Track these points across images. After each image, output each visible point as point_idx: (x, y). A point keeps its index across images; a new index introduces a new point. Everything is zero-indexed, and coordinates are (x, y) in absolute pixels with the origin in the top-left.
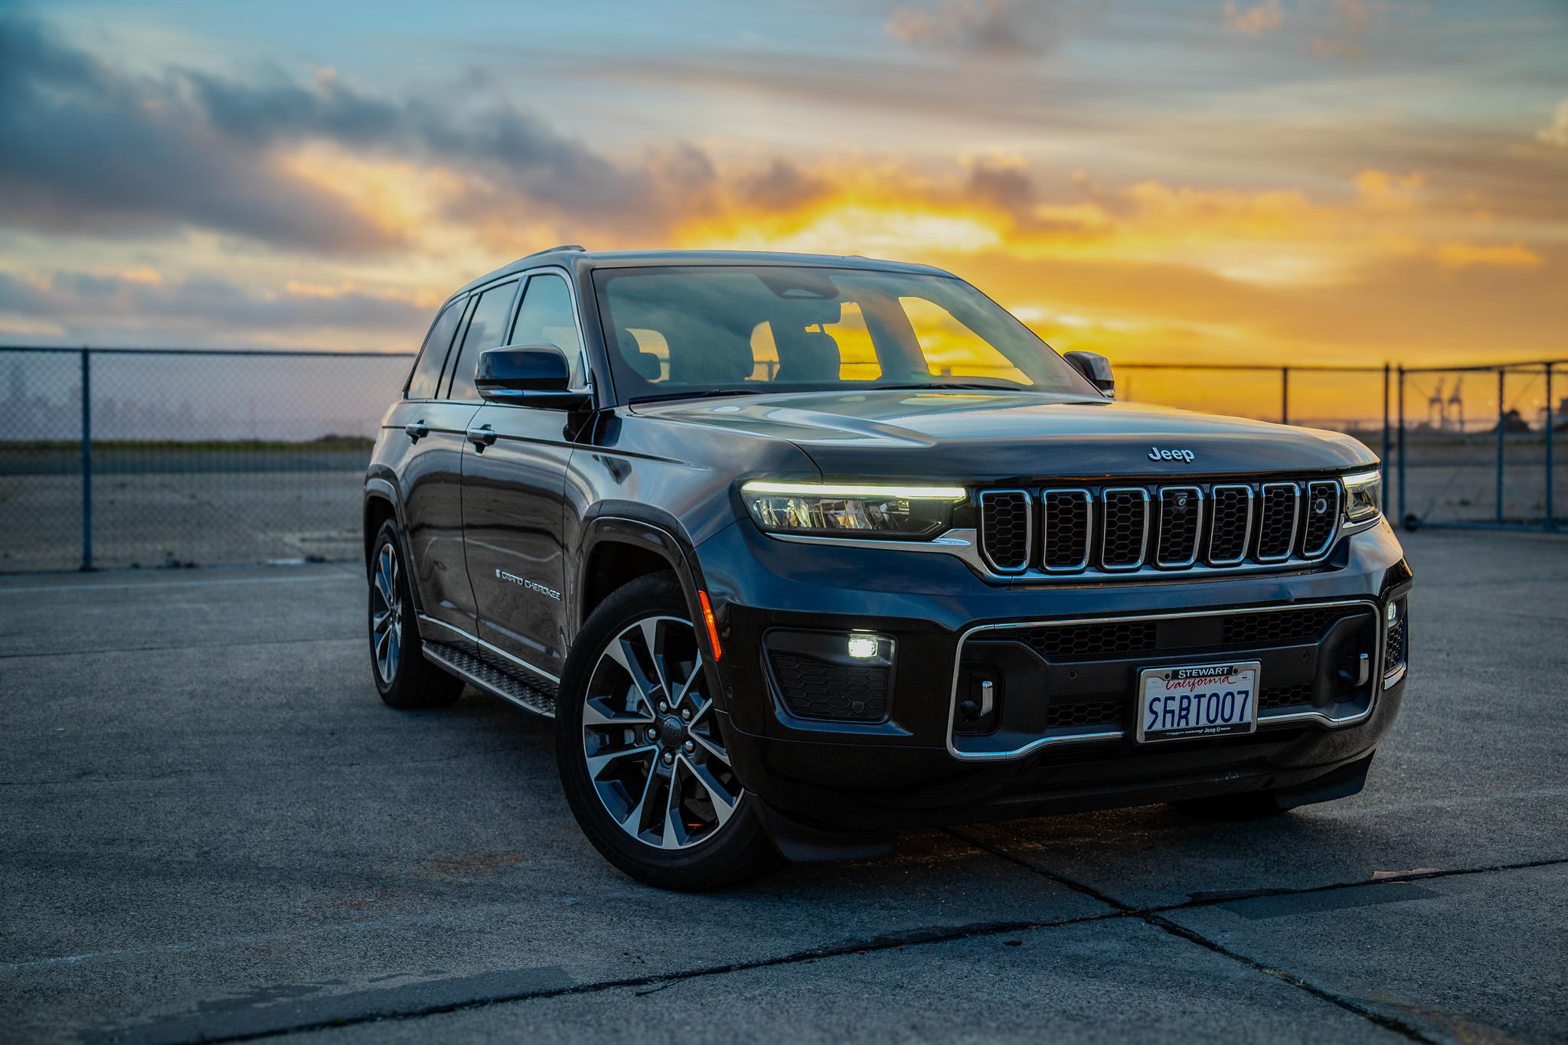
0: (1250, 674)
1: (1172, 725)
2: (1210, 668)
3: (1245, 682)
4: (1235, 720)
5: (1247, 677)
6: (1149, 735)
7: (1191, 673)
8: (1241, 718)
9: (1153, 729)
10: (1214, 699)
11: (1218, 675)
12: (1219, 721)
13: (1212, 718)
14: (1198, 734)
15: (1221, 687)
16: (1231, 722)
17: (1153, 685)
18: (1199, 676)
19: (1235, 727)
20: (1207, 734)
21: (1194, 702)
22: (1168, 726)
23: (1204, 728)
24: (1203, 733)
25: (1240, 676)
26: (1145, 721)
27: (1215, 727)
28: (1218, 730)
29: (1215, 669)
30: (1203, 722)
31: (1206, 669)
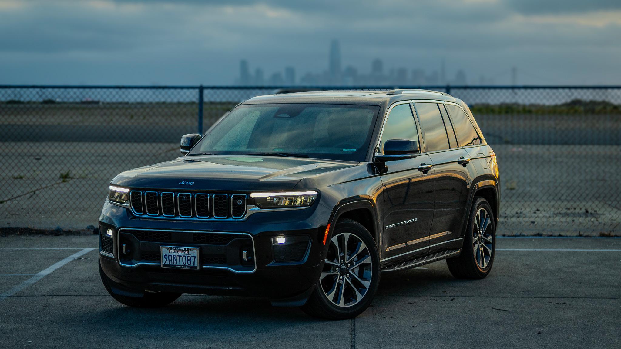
0: (196, 251)
1: (172, 263)
2: (181, 248)
3: (194, 253)
4: (192, 265)
5: (194, 252)
6: (164, 265)
7: (175, 248)
8: (194, 264)
9: (166, 264)
10: (184, 258)
11: (184, 250)
12: (187, 264)
13: (185, 263)
14: (180, 267)
15: (186, 253)
16: (191, 265)
17: (164, 251)
18: (178, 250)
19: (192, 267)
20: (183, 268)
21: (178, 258)
22: (171, 264)
23: (182, 266)
24: (181, 267)
25: (192, 251)
26: (163, 260)
27: (185, 266)
28: (186, 267)
29: (183, 248)
30: (182, 264)
31: (180, 248)
